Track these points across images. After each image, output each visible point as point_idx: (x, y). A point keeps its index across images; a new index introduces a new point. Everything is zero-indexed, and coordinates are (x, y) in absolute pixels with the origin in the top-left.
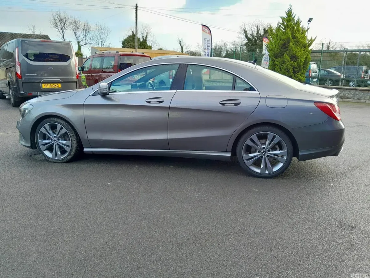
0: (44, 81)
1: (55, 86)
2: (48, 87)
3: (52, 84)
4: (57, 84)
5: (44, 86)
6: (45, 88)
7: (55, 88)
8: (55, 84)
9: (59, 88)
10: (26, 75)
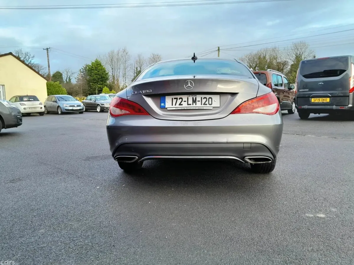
0: (313, 96)
1: (324, 100)
2: (317, 101)
3: (321, 99)
4: (325, 98)
5: (313, 100)
6: (314, 102)
7: (323, 102)
8: (324, 99)
9: (327, 102)
10: (300, 90)
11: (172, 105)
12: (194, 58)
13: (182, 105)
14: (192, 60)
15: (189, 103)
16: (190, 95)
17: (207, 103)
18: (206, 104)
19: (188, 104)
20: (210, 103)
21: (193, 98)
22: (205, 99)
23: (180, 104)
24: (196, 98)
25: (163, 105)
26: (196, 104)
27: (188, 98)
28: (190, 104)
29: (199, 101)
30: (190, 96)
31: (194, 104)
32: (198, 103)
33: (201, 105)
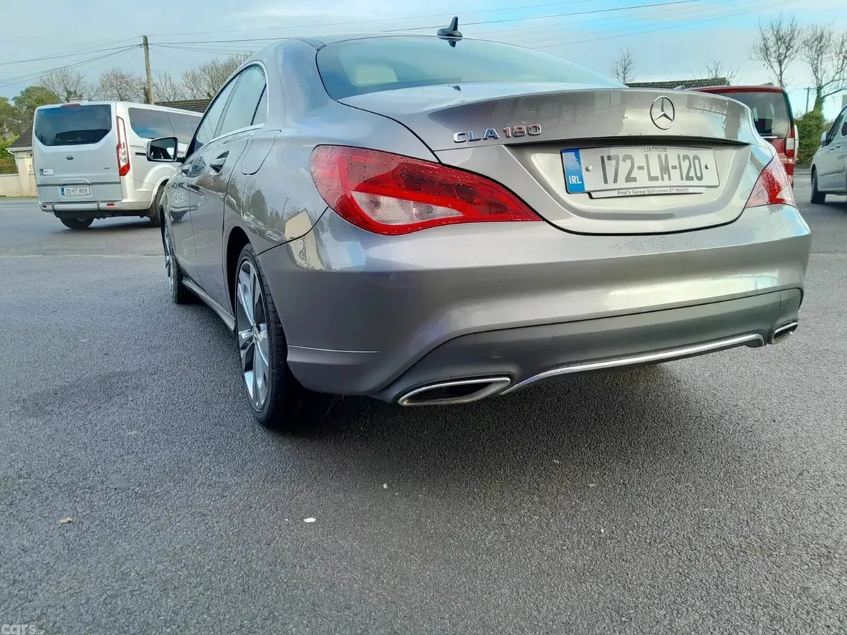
11: (606, 182)
12: (451, 34)
13: (634, 180)
15: (652, 175)
17: (692, 173)
18: (692, 179)
19: (651, 179)
20: (699, 175)
21: (660, 157)
22: (687, 161)
23: (629, 179)
24: (666, 156)
25: (574, 181)
26: (670, 179)
27: (646, 155)
28: (656, 179)
29: (674, 167)
30: (650, 150)
31: (666, 176)
32: (675, 174)
33: (682, 179)
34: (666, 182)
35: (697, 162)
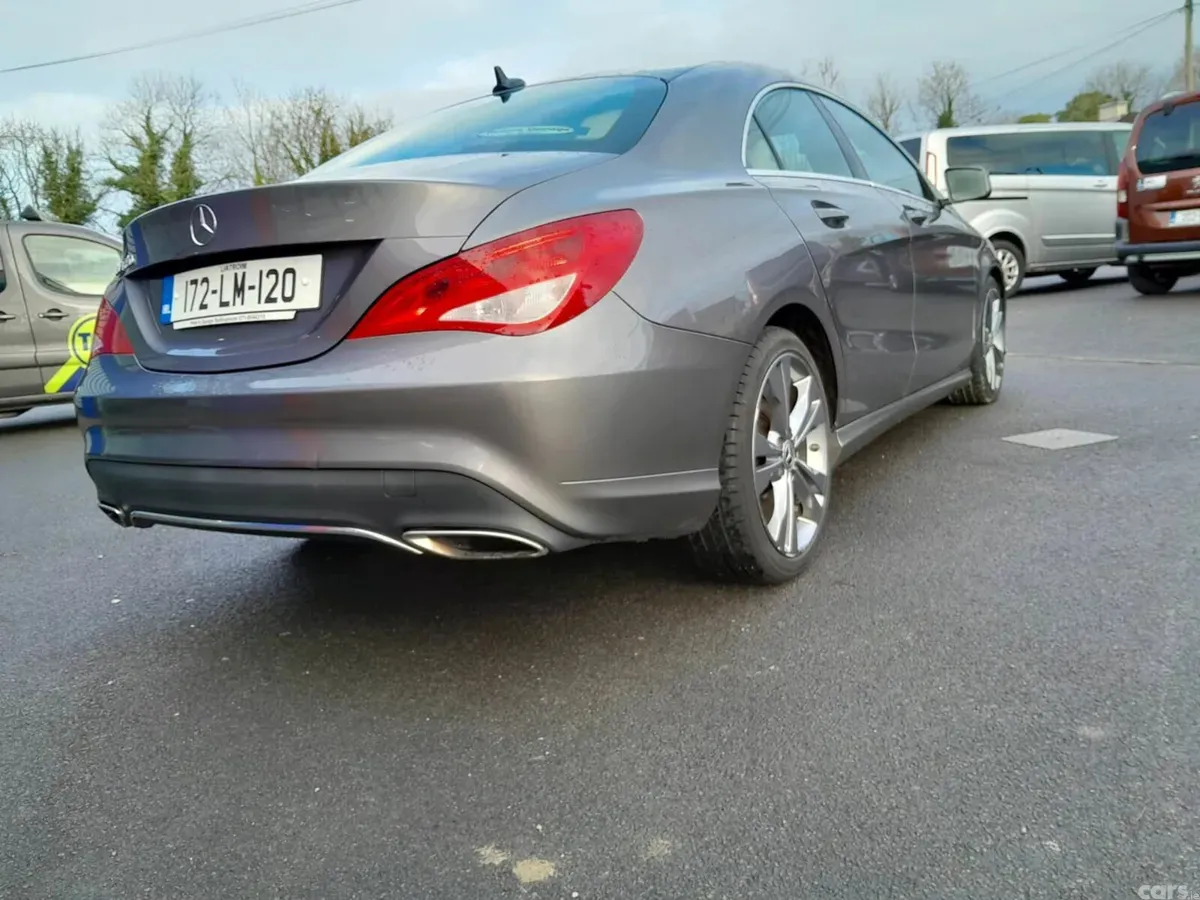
11: (185, 310)
13: (207, 306)
14: (495, 95)
15: (223, 300)
16: (228, 265)
17: (277, 294)
18: (274, 300)
19: (221, 304)
20: (288, 294)
21: (236, 275)
22: (273, 277)
23: (203, 307)
24: (244, 274)
25: (166, 311)
26: (243, 302)
27: (222, 277)
28: (228, 304)
29: (251, 288)
30: (227, 268)
31: (238, 300)
32: (250, 296)
33: (259, 302)
34: (238, 308)
35: (289, 276)
